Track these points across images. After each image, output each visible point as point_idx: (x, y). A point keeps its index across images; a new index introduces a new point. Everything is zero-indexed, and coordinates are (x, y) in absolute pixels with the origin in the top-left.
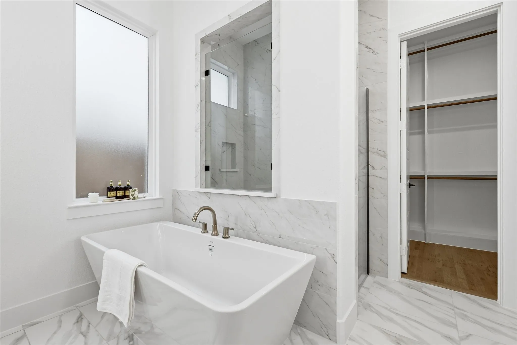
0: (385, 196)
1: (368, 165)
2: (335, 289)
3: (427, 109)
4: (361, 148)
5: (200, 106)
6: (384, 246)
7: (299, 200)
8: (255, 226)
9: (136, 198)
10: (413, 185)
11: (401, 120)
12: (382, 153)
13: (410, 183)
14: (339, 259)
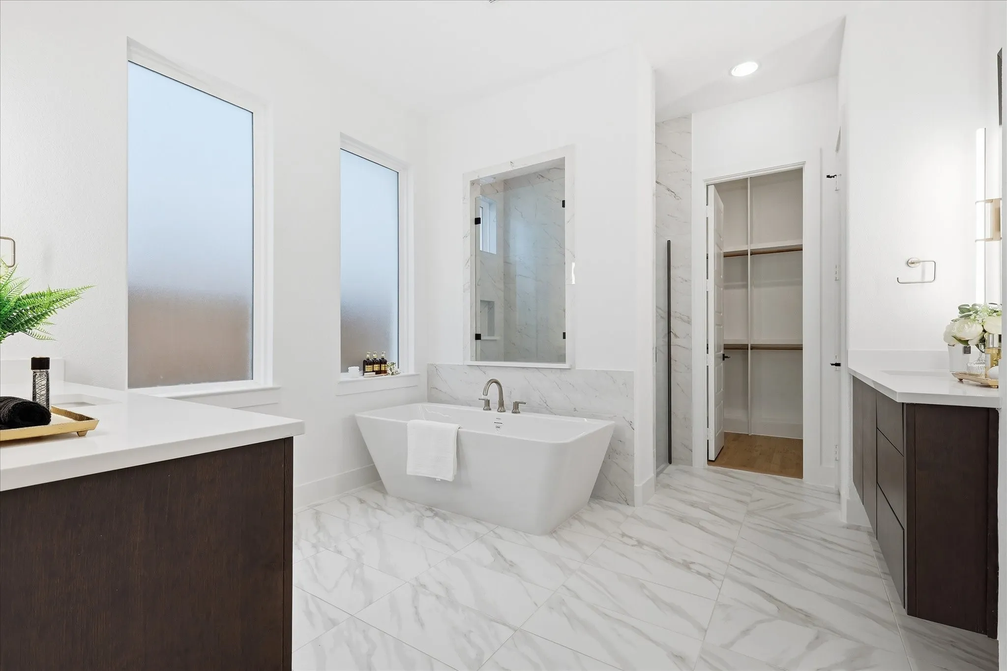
0: (689, 368)
1: (669, 332)
2: (633, 455)
3: (751, 255)
4: (660, 311)
5: (470, 261)
6: (688, 426)
7: (596, 371)
8: (545, 401)
9: (394, 373)
10: (727, 357)
11: (707, 278)
12: (686, 318)
13: (724, 355)
14: (636, 425)
